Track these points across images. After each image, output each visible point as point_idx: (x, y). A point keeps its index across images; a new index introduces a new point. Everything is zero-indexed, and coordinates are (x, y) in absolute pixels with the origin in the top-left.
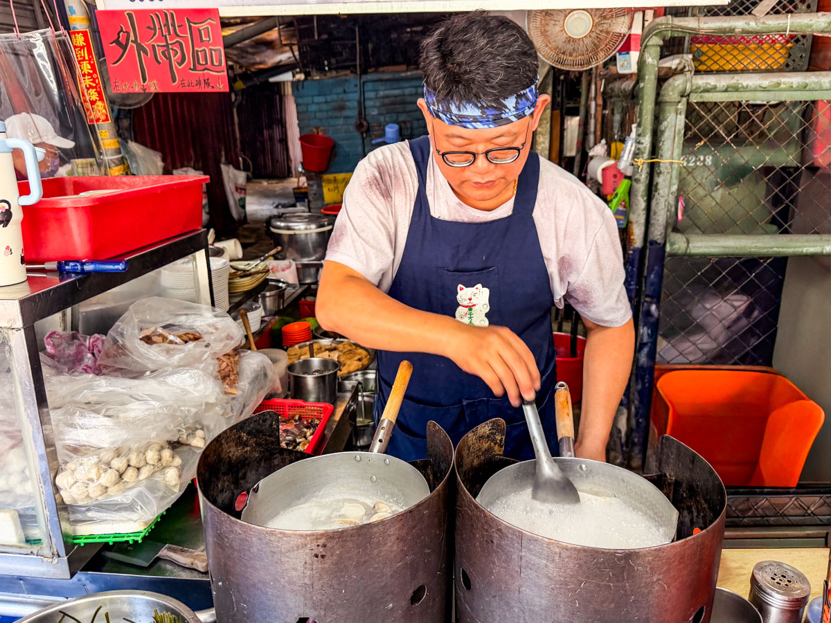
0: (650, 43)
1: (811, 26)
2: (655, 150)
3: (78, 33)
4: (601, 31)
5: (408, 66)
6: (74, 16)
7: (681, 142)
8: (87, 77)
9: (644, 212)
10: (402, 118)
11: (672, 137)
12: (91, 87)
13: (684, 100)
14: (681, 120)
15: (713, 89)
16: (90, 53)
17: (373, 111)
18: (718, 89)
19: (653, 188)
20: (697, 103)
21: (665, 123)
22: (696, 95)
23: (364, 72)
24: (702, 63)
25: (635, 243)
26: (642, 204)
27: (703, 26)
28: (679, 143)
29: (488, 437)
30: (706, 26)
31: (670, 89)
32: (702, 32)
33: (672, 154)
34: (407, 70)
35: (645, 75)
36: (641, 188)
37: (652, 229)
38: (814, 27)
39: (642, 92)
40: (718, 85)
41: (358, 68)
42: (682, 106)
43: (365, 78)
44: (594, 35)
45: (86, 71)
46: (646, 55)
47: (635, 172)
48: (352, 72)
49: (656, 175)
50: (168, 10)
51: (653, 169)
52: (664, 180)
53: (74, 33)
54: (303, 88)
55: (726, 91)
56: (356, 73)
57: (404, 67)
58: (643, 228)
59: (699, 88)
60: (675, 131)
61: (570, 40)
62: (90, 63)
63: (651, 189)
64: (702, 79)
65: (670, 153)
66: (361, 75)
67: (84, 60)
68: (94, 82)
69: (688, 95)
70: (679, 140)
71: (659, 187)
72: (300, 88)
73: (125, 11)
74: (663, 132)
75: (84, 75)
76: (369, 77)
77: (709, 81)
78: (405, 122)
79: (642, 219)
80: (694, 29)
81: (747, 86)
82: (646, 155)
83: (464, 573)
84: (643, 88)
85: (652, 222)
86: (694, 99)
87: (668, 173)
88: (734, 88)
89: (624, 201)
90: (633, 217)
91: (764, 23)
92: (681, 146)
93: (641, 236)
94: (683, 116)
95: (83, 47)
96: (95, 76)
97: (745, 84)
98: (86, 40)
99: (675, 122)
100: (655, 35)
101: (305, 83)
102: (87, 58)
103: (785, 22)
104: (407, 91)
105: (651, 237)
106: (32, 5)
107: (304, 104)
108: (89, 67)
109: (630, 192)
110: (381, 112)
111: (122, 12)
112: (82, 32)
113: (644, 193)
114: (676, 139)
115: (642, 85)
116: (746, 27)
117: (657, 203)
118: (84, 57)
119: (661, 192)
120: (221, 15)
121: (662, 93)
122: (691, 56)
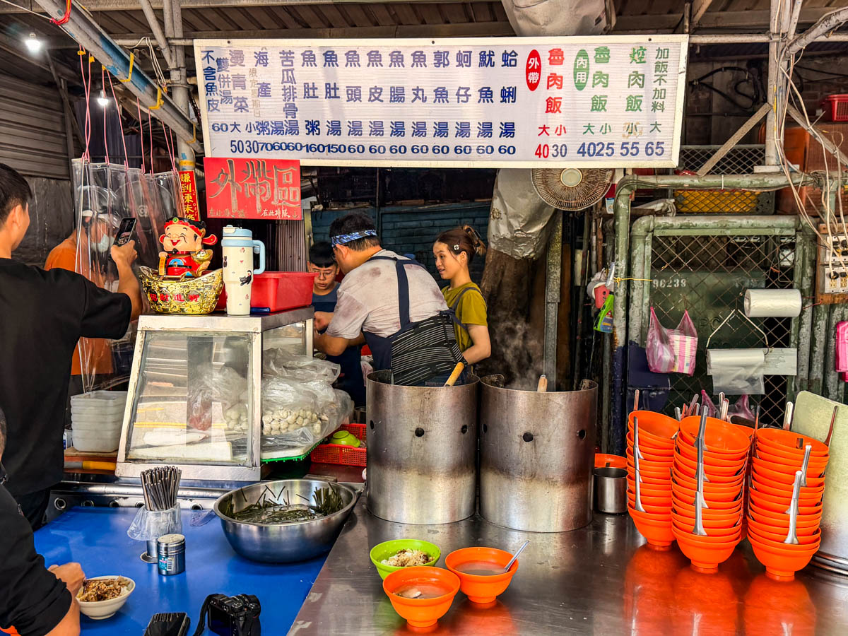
0: (622, 193)
1: (739, 183)
2: (629, 272)
3: (186, 173)
4: (590, 182)
5: (425, 200)
6: (184, 161)
7: (650, 265)
8: (188, 206)
9: (625, 318)
10: (419, 248)
11: (642, 261)
12: (190, 213)
13: (650, 234)
14: (649, 249)
15: (671, 227)
16: (193, 188)
17: (390, 241)
18: (674, 227)
19: (630, 300)
20: (660, 237)
21: (636, 251)
22: (658, 231)
23: (382, 204)
24: (684, 206)
25: (618, 344)
26: (621, 312)
27: (659, 182)
28: (648, 266)
29: (495, 383)
30: (662, 182)
31: (638, 226)
32: (660, 186)
33: (643, 274)
34: (425, 205)
35: (619, 216)
36: (620, 300)
37: (630, 333)
38: (741, 184)
39: (618, 228)
40: (674, 224)
41: (377, 200)
42: (649, 239)
43: (383, 210)
44: (583, 185)
45: (188, 201)
46: (620, 202)
47: (615, 288)
48: (371, 204)
49: (631, 290)
50: (261, 160)
51: (629, 285)
52: (638, 294)
53: (183, 173)
54: (321, 218)
55: (680, 228)
56: (374, 206)
57: (422, 201)
58: (624, 333)
59: (661, 226)
60: (644, 257)
61: (565, 188)
62: (192, 195)
63: (628, 301)
64: (662, 219)
65: (641, 273)
66: (379, 207)
67: (188, 192)
68: (193, 209)
69: (653, 231)
70: (648, 264)
71: (634, 299)
72: (318, 218)
73: (226, 159)
74: (634, 257)
75: (186, 204)
76: (388, 209)
77: (667, 221)
78: (421, 252)
79: (623, 325)
80: (654, 184)
81: (696, 225)
82: (623, 275)
83: (485, 425)
84: (619, 224)
85: (630, 326)
86: (657, 234)
87: (640, 288)
88: (686, 226)
89: (610, 311)
90: (616, 323)
91: (704, 181)
92: (650, 269)
93: (623, 338)
94: (650, 247)
95: (188, 183)
96: (194, 205)
97: (694, 224)
98: (192, 178)
99: (643, 251)
100: (625, 187)
101: (324, 213)
102: (190, 191)
103: (719, 180)
104: (424, 223)
105: (630, 338)
106: (65, 133)
107: (321, 233)
108: (191, 198)
109: (614, 304)
110: (397, 243)
111: (225, 159)
112: (189, 172)
113: (622, 304)
114: (646, 263)
115: (617, 223)
116: (691, 183)
117: (633, 312)
118: (188, 191)
119: (635, 302)
120: (301, 165)
121: (633, 229)
122: (673, 200)
